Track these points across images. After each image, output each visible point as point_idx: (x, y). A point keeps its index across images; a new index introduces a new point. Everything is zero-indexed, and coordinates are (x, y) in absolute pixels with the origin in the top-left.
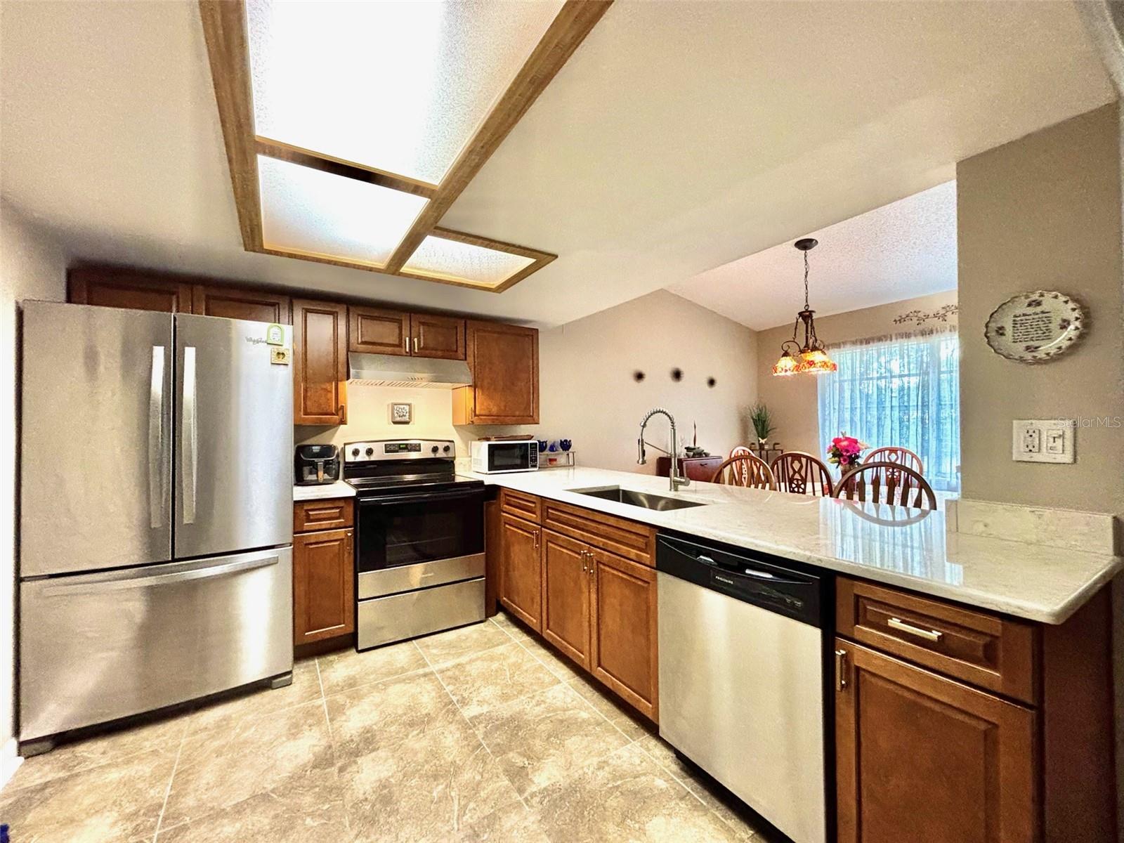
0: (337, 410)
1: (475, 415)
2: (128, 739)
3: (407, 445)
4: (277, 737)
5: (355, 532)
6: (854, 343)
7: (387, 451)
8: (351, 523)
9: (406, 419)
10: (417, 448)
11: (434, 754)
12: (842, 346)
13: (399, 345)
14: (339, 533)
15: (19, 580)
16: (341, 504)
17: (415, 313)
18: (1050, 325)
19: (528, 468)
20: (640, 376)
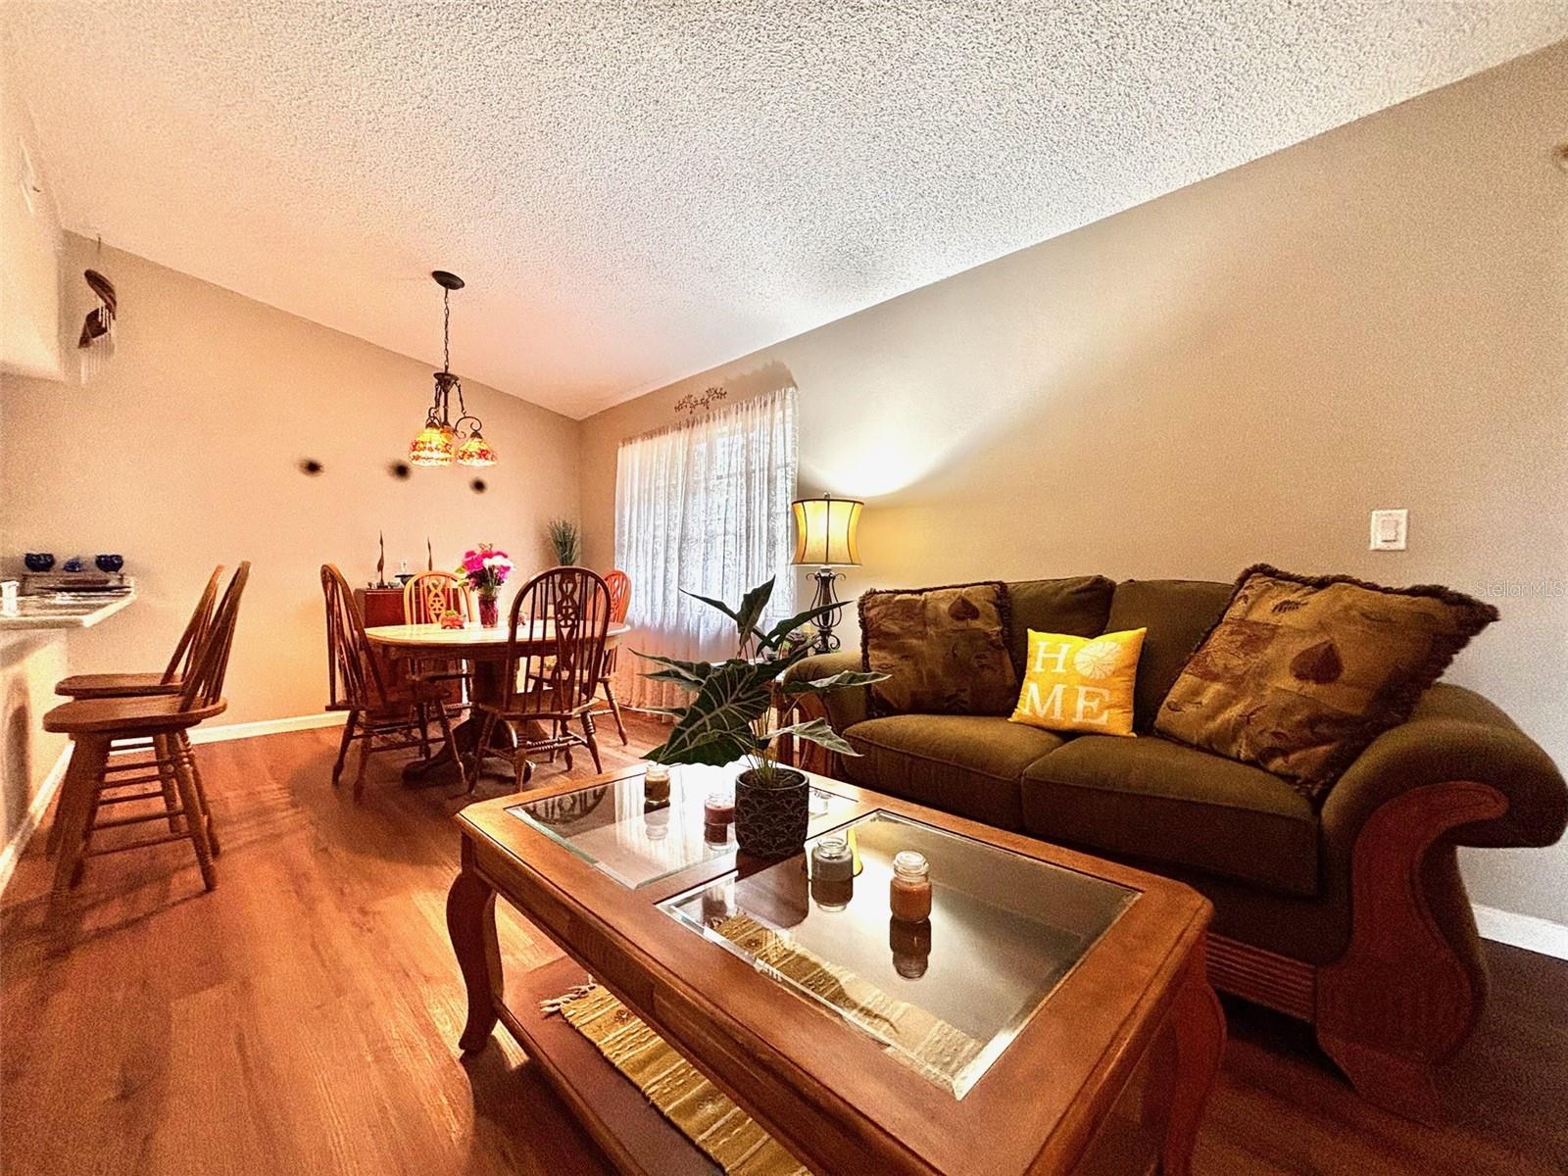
20: (313, 468)
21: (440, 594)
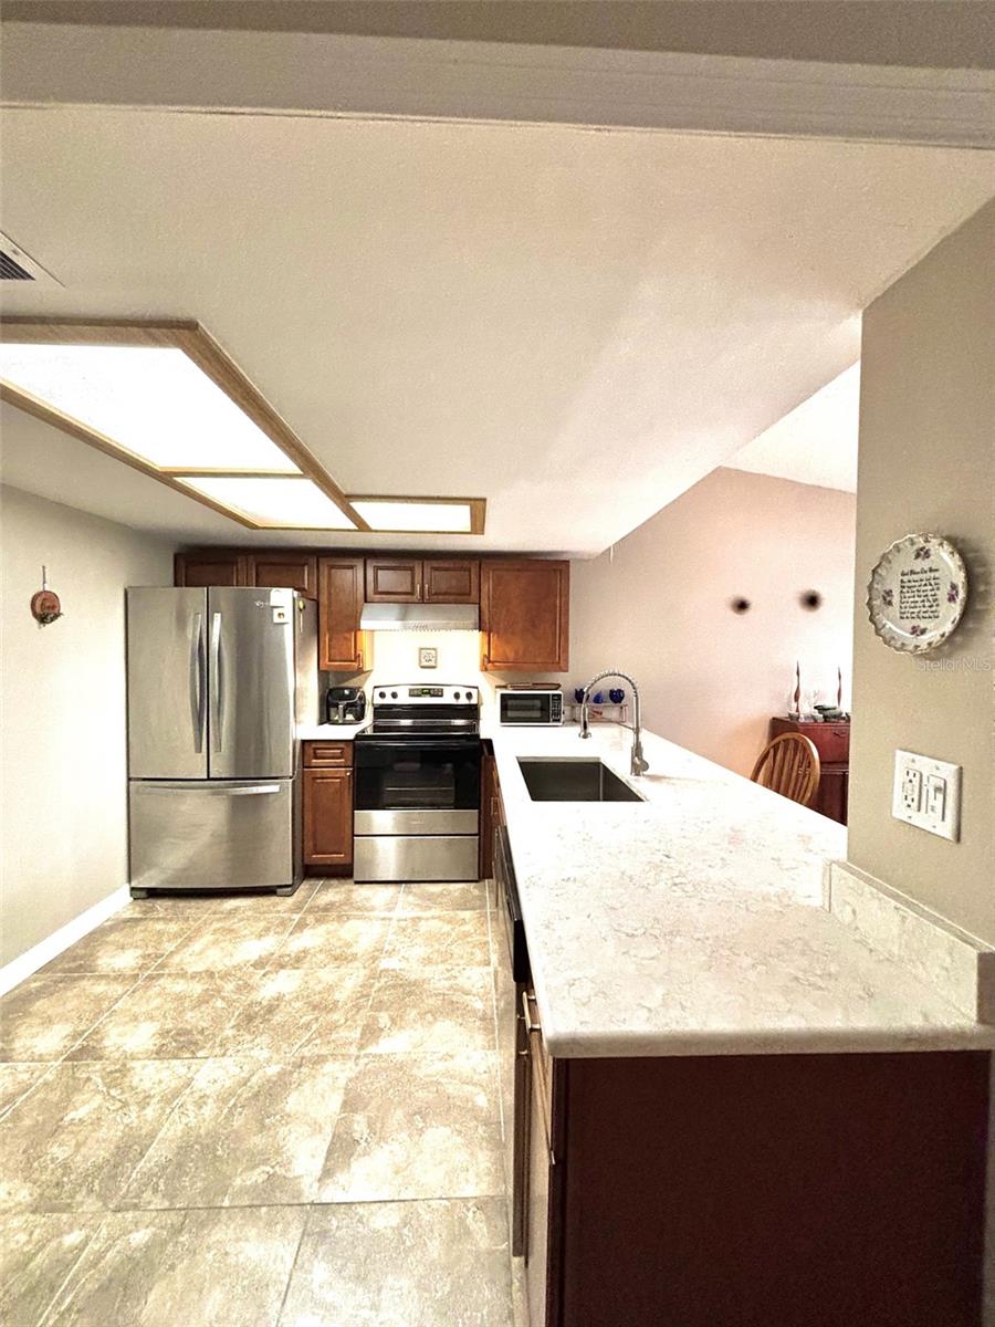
0: (356, 658)
1: (489, 662)
2: (182, 904)
3: (430, 690)
4: (252, 933)
5: (353, 772)
7: (410, 695)
8: (350, 763)
9: (432, 664)
10: (439, 694)
11: (330, 989)
13: (412, 593)
14: (338, 771)
15: (129, 779)
16: (342, 745)
17: (428, 559)
18: (937, 592)
19: (549, 722)
20: (741, 607)
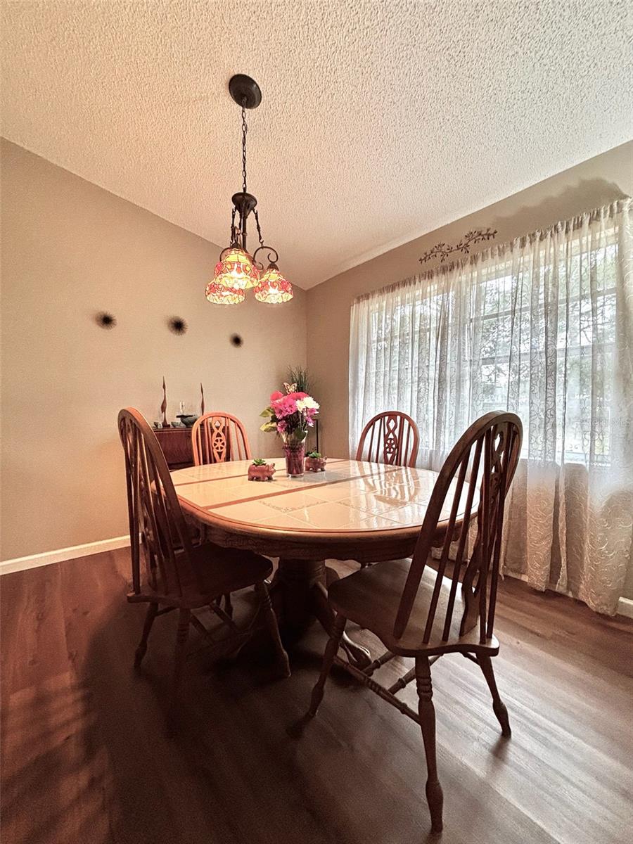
6: (382, 291)
12: (371, 296)
20: (107, 321)
21: (222, 434)
